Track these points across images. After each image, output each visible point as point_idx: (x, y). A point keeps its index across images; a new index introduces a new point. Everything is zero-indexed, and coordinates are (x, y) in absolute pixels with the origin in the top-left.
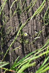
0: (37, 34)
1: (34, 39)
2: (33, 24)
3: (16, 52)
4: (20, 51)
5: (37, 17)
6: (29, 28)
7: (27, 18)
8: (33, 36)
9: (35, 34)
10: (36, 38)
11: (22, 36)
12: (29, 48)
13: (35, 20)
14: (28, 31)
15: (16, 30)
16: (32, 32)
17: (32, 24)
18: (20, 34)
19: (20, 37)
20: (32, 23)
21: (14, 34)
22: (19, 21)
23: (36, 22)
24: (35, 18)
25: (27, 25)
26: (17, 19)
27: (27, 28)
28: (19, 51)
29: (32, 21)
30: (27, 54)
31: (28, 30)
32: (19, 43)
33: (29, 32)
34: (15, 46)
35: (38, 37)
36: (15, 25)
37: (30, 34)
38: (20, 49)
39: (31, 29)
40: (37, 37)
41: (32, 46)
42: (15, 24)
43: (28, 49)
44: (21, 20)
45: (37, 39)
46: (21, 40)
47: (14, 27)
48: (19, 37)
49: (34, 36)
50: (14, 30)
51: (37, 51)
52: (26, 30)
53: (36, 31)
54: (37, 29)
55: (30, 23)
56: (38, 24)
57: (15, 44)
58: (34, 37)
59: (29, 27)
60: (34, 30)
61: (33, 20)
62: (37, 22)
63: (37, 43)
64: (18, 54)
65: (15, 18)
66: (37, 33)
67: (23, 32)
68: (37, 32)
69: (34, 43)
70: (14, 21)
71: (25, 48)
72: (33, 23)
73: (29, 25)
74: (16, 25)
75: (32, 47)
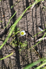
0: (43, 33)
1: (37, 41)
2: (36, 16)
3: (5, 63)
4: (12, 61)
5: (43, 3)
7: (25, 4)
8: (36, 36)
9: (39, 33)
10: (40, 40)
11: (16, 36)
12: (27, 56)
13: (38, 9)
14: (26, 28)
16: (33, 29)
17: (34, 15)
19: (13, 38)
20: (34, 13)
21: (2, 32)
23: (41, 12)
25: (25, 16)
26: (9, 7)
27: (26, 23)
28: (10, 61)
29: (34, 11)
30: (25, 66)
31: (27, 26)
32: (11, 47)
33: (28, 29)
34: (4, 53)
35: (43, 39)
36: (4, 17)
37: (29, 32)
39: (32, 24)
41: (34, 53)
42: (4, 14)
43: (26, 59)
44: (15, 8)
46: (14, 42)
47: (3, 20)
48: (11, 38)
49: (37, 37)
50: (3, 25)
51: (42, 62)
52: (23, 25)
54: (42, 24)
55: (31, 13)
57: (5, 49)
58: (36, 38)
60: (37, 26)
61: (36, 8)
62: (43, 12)
64: (9, 67)
65: (5, 4)
66: (42, 30)
67: (18, 29)
69: (36, 49)
70: (3, 9)
71: (22, 56)
72: (36, 13)
73: (29, 17)
74: (6, 16)
75: (33, 55)
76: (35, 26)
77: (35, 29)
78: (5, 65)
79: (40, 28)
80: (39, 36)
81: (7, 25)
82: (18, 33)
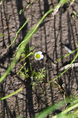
0: (72, 56)
2: (60, 27)
3: (9, 105)
4: (20, 103)
5: (73, 7)
6: (48, 38)
7: (42, 8)
8: (59, 60)
9: (66, 56)
10: (67, 67)
11: (27, 60)
12: (46, 95)
14: (44, 47)
15: (10, 42)
17: (57, 26)
18: (23, 55)
19: (22, 63)
20: (57, 23)
21: (4, 53)
22: (20, 16)
23: (69, 21)
24: (65, 10)
26: (16, 11)
27: (43, 38)
28: (17, 102)
29: (58, 18)
31: (46, 44)
32: (19, 79)
33: (46, 49)
34: (7, 88)
35: (72, 65)
36: (8, 29)
37: (49, 54)
38: (21, 96)
39: (53, 40)
40: (69, 63)
41: (56, 89)
42: (8, 24)
44: (25, 13)
45: (70, 70)
46: (23, 70)
47: (6, 33)
48: (19, 64)
49: (62, 62)
50: (7, 41)
52: (38, 43)
53: (69, 46)
55: (52, 22)
56: (74, 27)
57: (8, 83)
58: (60, 65)
59: (47, 33)
61: (61, 15)
62: (72, 22)
63: (69, 80)
64: (14, 112)
65: (9, 7)
66: (70, 52)
67: (31, 49)
68: (71, 49)
69: (60, 82)
70: (5, 14)
71: (36, 93)
72: (60, 23)
73: (49, 28)
74: (10, 26)
75: (55, 92)
76: (58, 44)
77: (58, 48)
78: (8, 110)
79: (66, 48)
80: (65, 61)
81: (13, 42)
82: (31, 56)
